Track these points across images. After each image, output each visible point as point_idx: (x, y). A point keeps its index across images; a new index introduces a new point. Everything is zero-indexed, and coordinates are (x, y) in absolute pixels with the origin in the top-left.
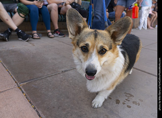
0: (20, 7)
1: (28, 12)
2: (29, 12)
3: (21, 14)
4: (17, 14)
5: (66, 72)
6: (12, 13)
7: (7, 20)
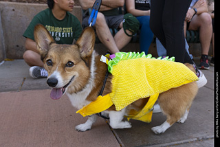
0: (128, 20)
1: (138, 28)
2: (140, 28)
3: (128, 31)
4: (122, 31)
5: (206, 142)
6: (115, 30)
7: (108, 40)
